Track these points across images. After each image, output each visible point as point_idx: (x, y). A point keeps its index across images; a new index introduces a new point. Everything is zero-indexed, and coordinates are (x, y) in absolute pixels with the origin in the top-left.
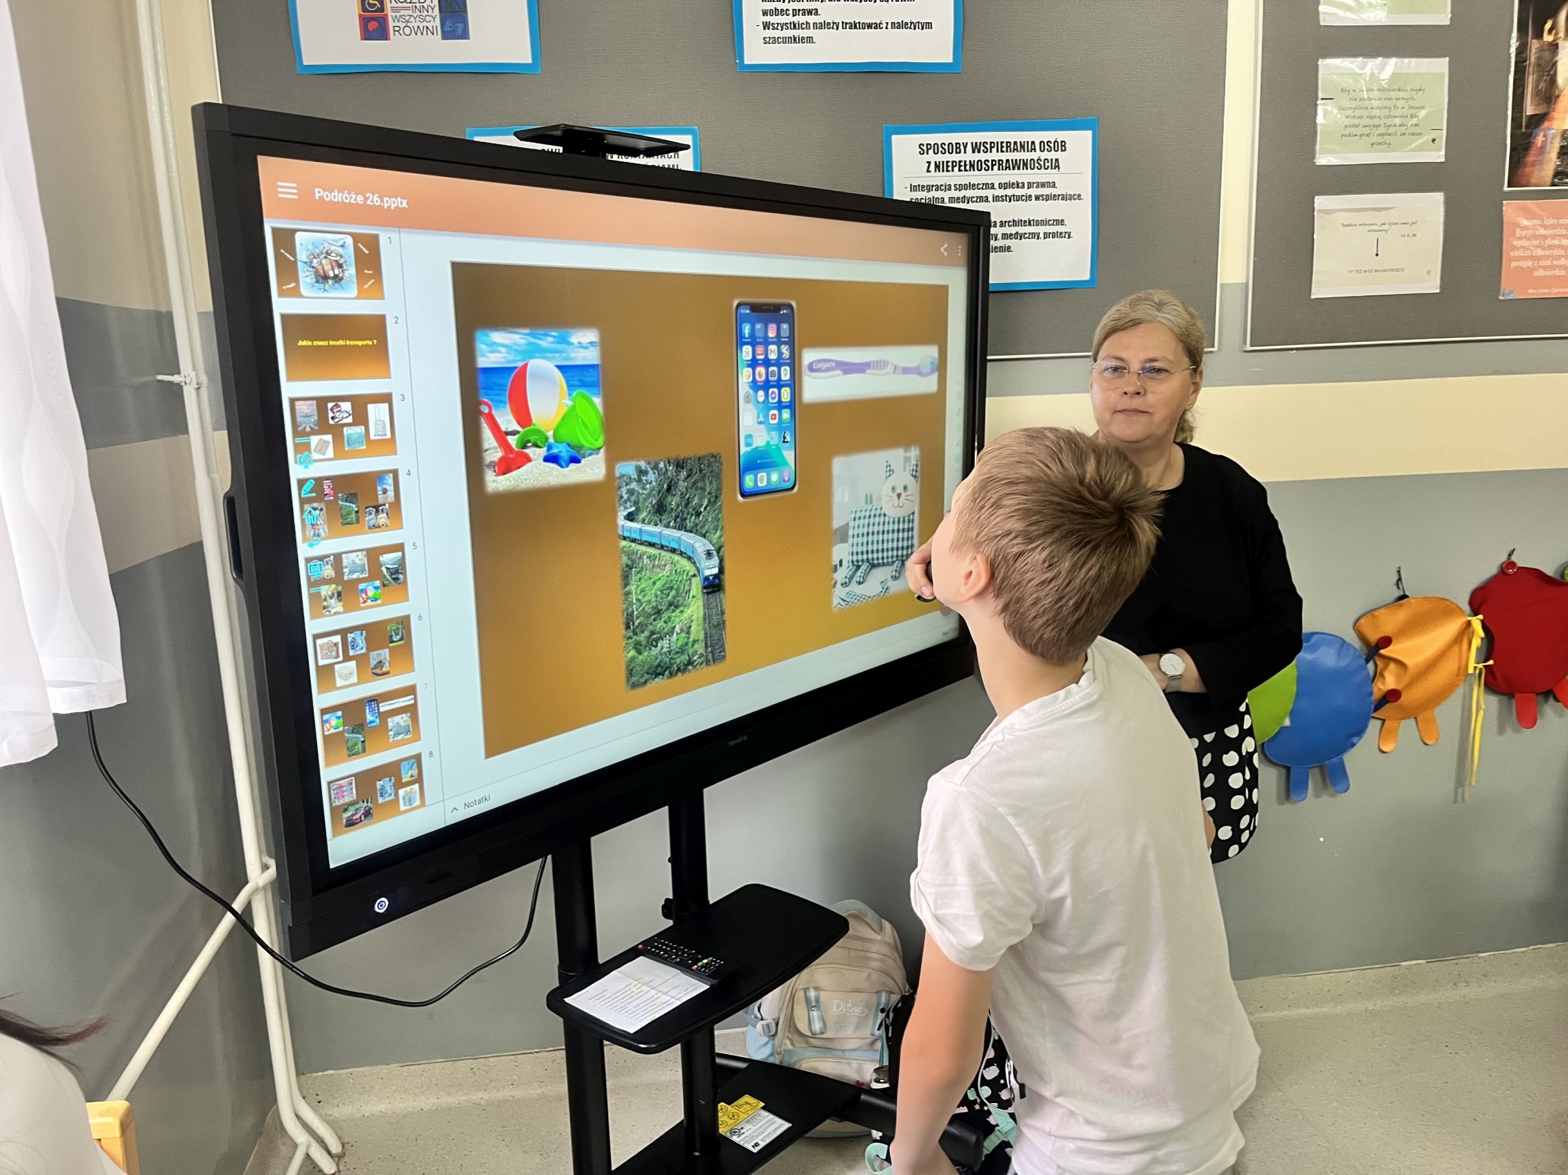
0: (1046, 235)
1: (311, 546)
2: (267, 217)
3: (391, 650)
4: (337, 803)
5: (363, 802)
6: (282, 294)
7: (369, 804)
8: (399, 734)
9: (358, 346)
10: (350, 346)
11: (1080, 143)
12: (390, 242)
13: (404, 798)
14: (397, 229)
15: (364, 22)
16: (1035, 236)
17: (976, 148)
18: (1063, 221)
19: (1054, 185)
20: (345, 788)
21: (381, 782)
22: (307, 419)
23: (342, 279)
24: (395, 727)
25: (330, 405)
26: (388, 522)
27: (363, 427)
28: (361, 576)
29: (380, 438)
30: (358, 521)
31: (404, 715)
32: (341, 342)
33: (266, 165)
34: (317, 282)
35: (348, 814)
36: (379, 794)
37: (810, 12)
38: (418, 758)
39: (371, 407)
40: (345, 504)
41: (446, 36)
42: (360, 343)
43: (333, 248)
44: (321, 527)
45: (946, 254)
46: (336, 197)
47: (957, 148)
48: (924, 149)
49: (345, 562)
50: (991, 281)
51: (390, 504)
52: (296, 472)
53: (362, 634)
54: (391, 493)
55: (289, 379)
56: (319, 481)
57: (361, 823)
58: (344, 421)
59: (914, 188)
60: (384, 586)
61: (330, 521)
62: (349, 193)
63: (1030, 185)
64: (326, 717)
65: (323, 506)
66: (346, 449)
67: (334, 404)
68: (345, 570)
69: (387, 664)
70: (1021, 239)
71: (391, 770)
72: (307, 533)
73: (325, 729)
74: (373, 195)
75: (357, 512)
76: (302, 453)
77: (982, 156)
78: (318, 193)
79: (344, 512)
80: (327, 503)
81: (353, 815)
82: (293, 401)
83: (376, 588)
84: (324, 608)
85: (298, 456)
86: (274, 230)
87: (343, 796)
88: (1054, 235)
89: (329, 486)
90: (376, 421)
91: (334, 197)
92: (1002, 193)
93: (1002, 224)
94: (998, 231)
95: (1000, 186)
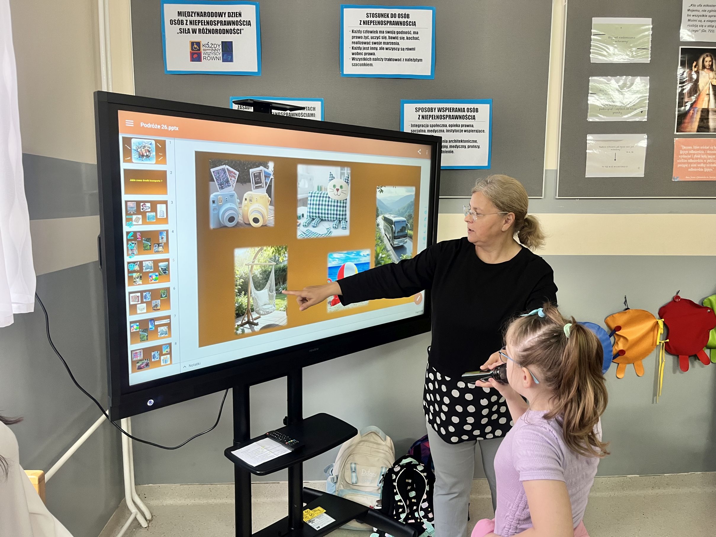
0: (469, 147)
1: (130, 257)
2: (121, 133)
3: (161, 300)
4: (135, 359)
5: (146, 360)
6: (125, 161)
7: (148, 361)
8: (162, 334)
9: (154, 182)
10: (151, 182)
11: (484, 110)
12: (170, 144)
13: (163, 360)
14: (173, 138)
15: (192, 54)
16: (464, 147)
18: (476, 141)
19: (473, 126)
20: (138, 354)
21: (154, 353)
22: (132, 209)
23: (149, 156)
24: (161, 331)
25: (142, 204)
26: (163, 250)
27: (155, 213)
28: (150, 271)
29: (162, 217)
30: (150, 249)
31: (165, 327)
32: (148, 181)
33: (121, 114)
34: (139, 157)
35: (139, 364)
36: (152, 358)
37: (371, 54)
38: (170, 344)
39: (158, 206)
40: (145, 242)
41: (223, 61)
42: (156, 181)
43: (146, 145)
44: (135, 250)
45: (420, 153)
46: (149, 126)
47: (431, 110)
48: (417, 110)
49: (144, 264)
50: (441, 165)
51: (164, 243)
52: (126, 228)
53: (149, 293)
54: (165, 239)
55: (125, 193)
56: (135, 233)
57: (144, 369)
58: (147, 210)
59: (412, 126)
60: (160, 275)
61: (139, 248)
62: (155, 125)
63: (462, 126)
64: (132, 325)
65: (136, 242)
66: (147, 221)
67: (143, 203)
68: (144, 268)
69: (159, 306)
70: (458, 148)
71: (158, 348)
72: (129, 252)
73: (131, 329)
74: (164, 125)
75: (150, 246)
76: (129, 222)
77: (442, 113)
78: (142, 124)
79: (145, 245)
80: (138, 242)
81: (141, 365)
82: (126, 202)
83: (156, 276)
84: (134, 282)
85: (127, 223)
86: (123, 138)
87: (137, 357)
88: (472, 147)
89: (139, 235)
90: (160, 211)
91: (148, 126)
92: (450, 128)
93: (450, 141)
94: (448, 144)
95: (449, 126)
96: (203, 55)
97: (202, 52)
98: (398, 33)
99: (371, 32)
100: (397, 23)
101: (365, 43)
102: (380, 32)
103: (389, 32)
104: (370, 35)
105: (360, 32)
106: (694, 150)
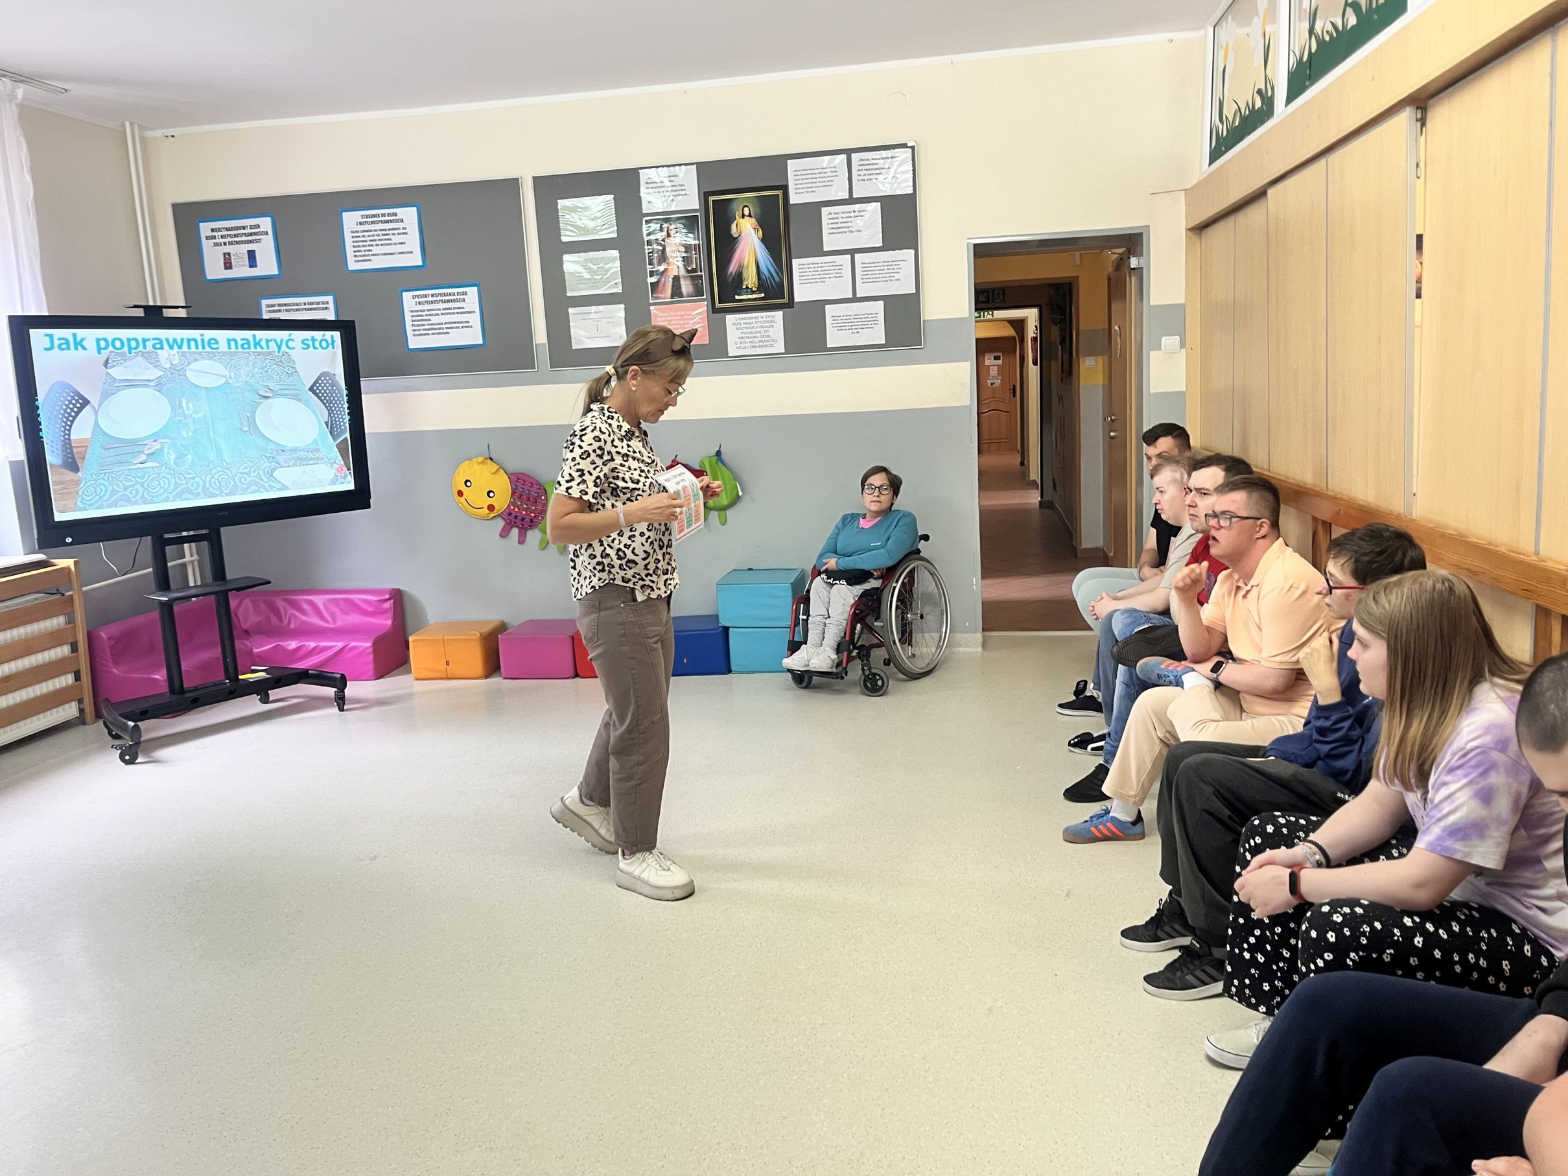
0: (462, 327)
11: (473, 291)
15: (225, 264)
16: (458, 327)
17: (433, 296)
18: (468, 321)
19: (463, 308)
37: (369, 251)
41: (250, 267)
47: (426, 296)
48: (414, 297)
59: (412, 311)
63: (454, 308)
77: (435, 299)
88: (466, 327)
92: (443, 312)
93: (445, 324)
94: (444, 326)
95: (443, 309)
96: (233, 264)
97: (233, 261)
98: (389, 230)
99: (367, 231)
100: (387, 222)
101: (363, 241)
102: (375, 230)
103: (381, 230)
104: (366, 234)
105: (357, 232)
106: (671, 316)
